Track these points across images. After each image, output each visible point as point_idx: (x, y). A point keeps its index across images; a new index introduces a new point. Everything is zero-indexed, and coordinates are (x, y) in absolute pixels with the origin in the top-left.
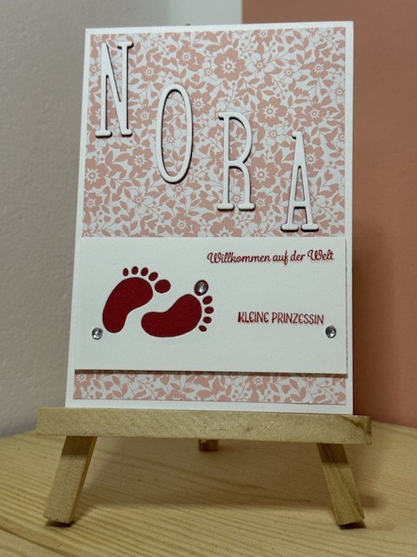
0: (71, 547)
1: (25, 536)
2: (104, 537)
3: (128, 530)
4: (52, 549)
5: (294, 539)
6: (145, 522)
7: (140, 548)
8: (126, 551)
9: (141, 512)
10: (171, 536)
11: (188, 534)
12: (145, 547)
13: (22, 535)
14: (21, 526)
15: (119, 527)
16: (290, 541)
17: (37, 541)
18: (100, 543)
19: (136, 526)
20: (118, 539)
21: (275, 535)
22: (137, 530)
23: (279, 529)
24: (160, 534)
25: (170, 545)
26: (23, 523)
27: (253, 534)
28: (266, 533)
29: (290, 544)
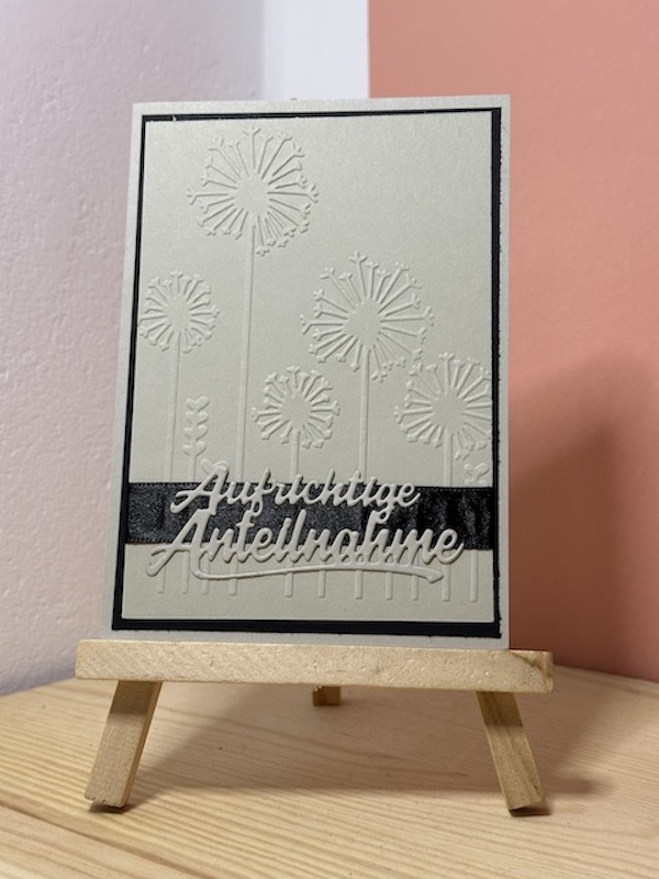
0: (125, 836)
1: (58, 822)
3: (205, 814)
4: (97, 839)
10: (268, 821)
11: (291, 818)
13: (54, 820)
14: (53, 810)
15: (191, 810)
16: (435, 828)
17: (76, 828)
18: (169, 832)
19: (219, 810)
25: (264, 833)
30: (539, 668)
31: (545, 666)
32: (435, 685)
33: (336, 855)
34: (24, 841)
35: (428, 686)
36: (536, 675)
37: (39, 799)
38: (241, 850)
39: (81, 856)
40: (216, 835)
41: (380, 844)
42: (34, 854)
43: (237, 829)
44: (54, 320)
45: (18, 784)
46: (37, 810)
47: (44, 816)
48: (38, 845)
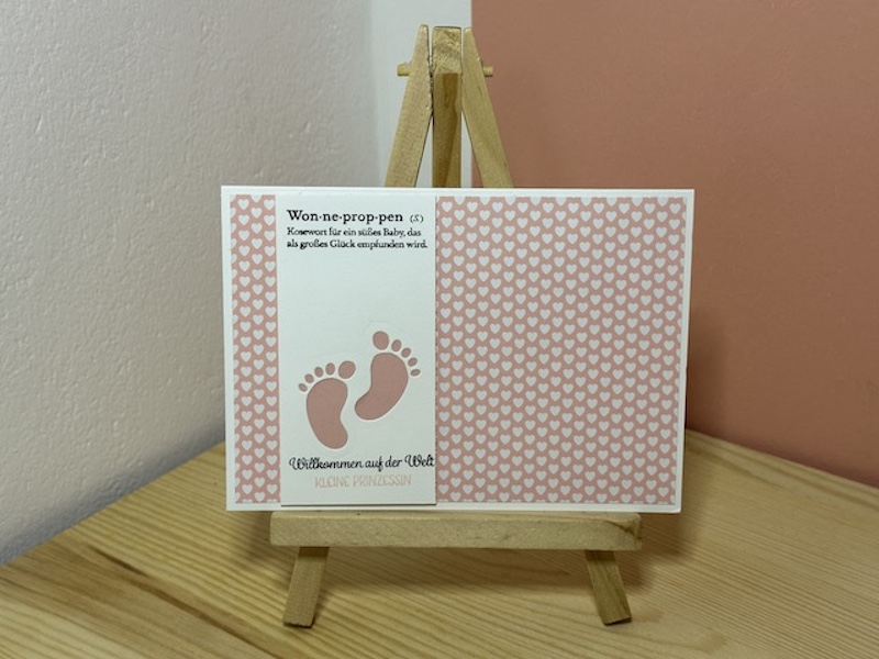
1: (266, 648)
2: (350, 644)
3: (374, 632)
5: (555, 641)
6: (390, 618)
9: (384, 600)
10: (422, 640)
11: (440, 636)
13: (261, 644)
14: (256, 629)
15: (365, 627)
19: (383, 626)
20: (366, 649)
21: (534, 634)
22: (384, 631)
23: (538, 624)
24: (411, 638)
26: (257, 624)
27: (509, 633)
28: (524, 631)
29: (551, 649)
30: (632, 533)
31: (636, 532)
32: (552, 547)
35: (546, 548)
36: (629, 538)
37: (242, 616)
44: (188, 141)
45: (221, 596)
47: (251, 639)
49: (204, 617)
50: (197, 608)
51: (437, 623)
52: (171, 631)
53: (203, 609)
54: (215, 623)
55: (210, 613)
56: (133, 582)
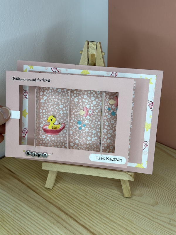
0: (55, 201)
1: (42, 196)
3: (70, 194)
4: (49, 202)
5: (115, 200)
6: (74, 191)
7: (73, 202)
8: (69, 204)
10: (82, 198)
11: (86, 197)
12: (75, 202)
14: (41, 191)
15: (67, 193)
16: (113, 201)
18: (62, 200)
19: (72, 193)
22: (72, 194)
25: (81, 201)
26: (41, 190)
29: (113, 202)
33: (94, 210)
34: (36, 202)
37: (38, 187)
38: (76, 207)
39: (47, 208)
40: (72, 202)
41: (102, 206)
42: (38, 207)
43: (75, 200)
46: (37, 191)
47: (39, 193)
48: (39, 204)
49: (28, 187)
50: (27, 184)
51: (86, 193)
52: (20, 190)
53: (28, 185)
54: (31, 189)
55: (30, 186)
56: (12, 176)
